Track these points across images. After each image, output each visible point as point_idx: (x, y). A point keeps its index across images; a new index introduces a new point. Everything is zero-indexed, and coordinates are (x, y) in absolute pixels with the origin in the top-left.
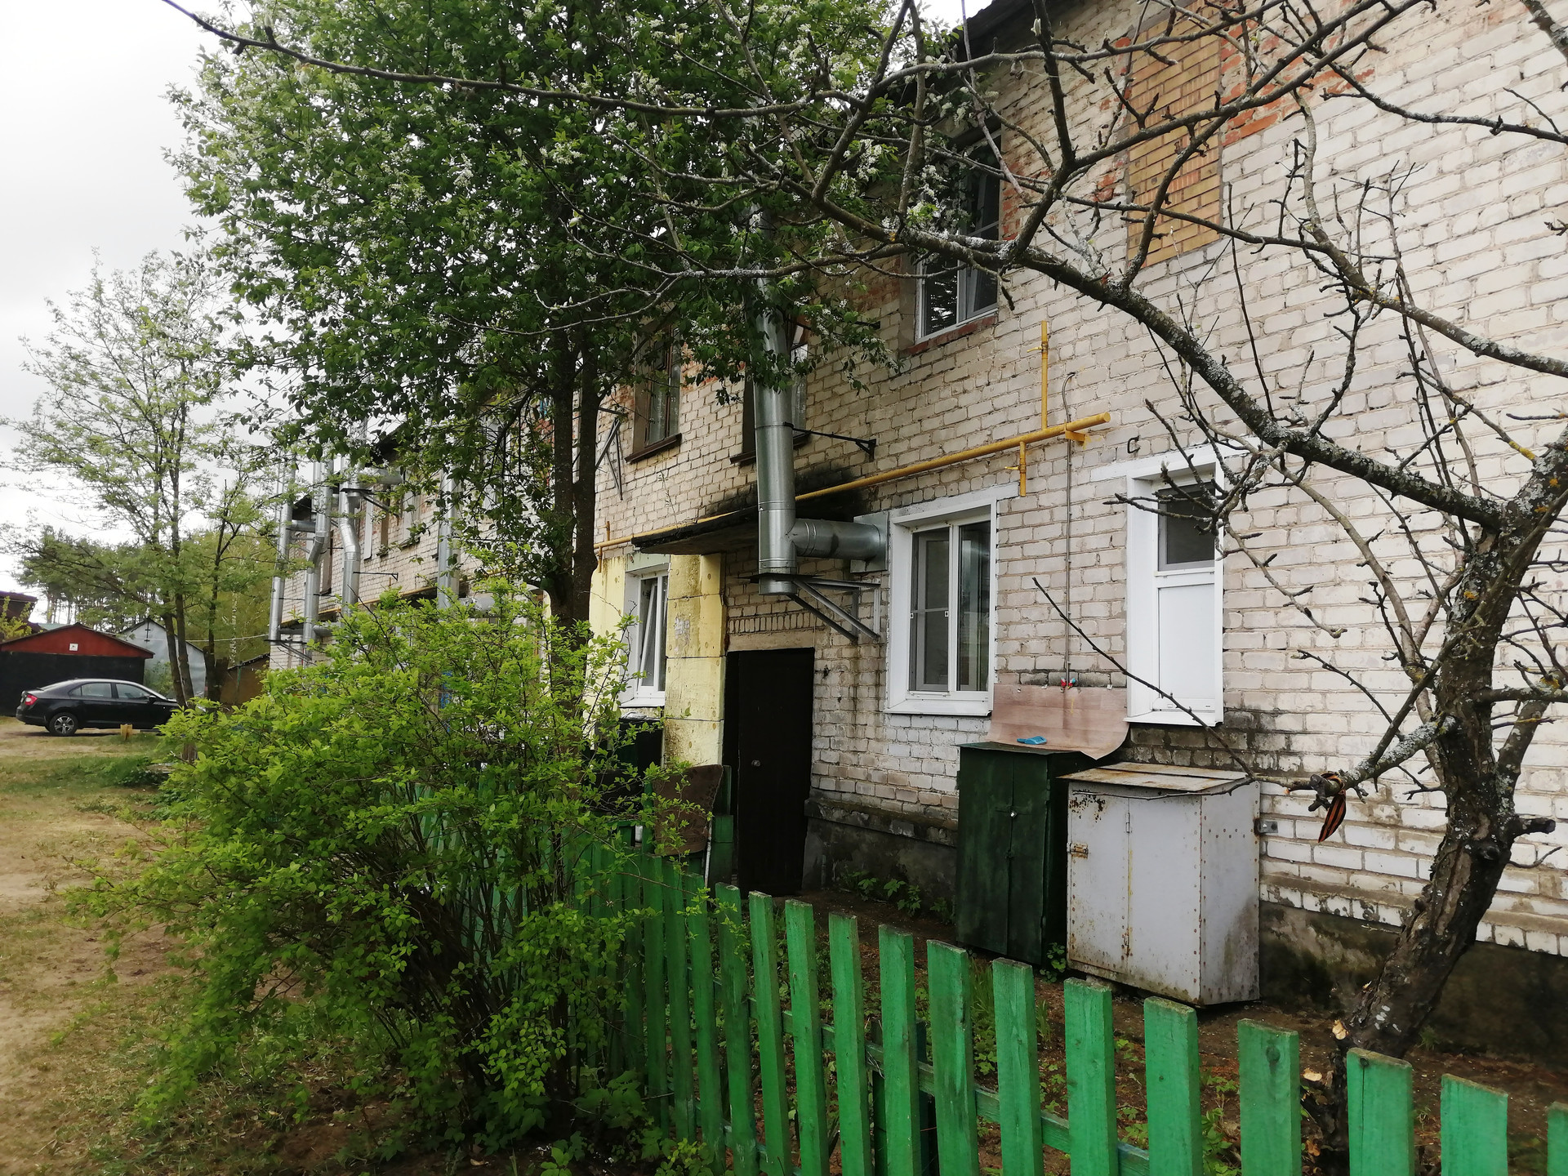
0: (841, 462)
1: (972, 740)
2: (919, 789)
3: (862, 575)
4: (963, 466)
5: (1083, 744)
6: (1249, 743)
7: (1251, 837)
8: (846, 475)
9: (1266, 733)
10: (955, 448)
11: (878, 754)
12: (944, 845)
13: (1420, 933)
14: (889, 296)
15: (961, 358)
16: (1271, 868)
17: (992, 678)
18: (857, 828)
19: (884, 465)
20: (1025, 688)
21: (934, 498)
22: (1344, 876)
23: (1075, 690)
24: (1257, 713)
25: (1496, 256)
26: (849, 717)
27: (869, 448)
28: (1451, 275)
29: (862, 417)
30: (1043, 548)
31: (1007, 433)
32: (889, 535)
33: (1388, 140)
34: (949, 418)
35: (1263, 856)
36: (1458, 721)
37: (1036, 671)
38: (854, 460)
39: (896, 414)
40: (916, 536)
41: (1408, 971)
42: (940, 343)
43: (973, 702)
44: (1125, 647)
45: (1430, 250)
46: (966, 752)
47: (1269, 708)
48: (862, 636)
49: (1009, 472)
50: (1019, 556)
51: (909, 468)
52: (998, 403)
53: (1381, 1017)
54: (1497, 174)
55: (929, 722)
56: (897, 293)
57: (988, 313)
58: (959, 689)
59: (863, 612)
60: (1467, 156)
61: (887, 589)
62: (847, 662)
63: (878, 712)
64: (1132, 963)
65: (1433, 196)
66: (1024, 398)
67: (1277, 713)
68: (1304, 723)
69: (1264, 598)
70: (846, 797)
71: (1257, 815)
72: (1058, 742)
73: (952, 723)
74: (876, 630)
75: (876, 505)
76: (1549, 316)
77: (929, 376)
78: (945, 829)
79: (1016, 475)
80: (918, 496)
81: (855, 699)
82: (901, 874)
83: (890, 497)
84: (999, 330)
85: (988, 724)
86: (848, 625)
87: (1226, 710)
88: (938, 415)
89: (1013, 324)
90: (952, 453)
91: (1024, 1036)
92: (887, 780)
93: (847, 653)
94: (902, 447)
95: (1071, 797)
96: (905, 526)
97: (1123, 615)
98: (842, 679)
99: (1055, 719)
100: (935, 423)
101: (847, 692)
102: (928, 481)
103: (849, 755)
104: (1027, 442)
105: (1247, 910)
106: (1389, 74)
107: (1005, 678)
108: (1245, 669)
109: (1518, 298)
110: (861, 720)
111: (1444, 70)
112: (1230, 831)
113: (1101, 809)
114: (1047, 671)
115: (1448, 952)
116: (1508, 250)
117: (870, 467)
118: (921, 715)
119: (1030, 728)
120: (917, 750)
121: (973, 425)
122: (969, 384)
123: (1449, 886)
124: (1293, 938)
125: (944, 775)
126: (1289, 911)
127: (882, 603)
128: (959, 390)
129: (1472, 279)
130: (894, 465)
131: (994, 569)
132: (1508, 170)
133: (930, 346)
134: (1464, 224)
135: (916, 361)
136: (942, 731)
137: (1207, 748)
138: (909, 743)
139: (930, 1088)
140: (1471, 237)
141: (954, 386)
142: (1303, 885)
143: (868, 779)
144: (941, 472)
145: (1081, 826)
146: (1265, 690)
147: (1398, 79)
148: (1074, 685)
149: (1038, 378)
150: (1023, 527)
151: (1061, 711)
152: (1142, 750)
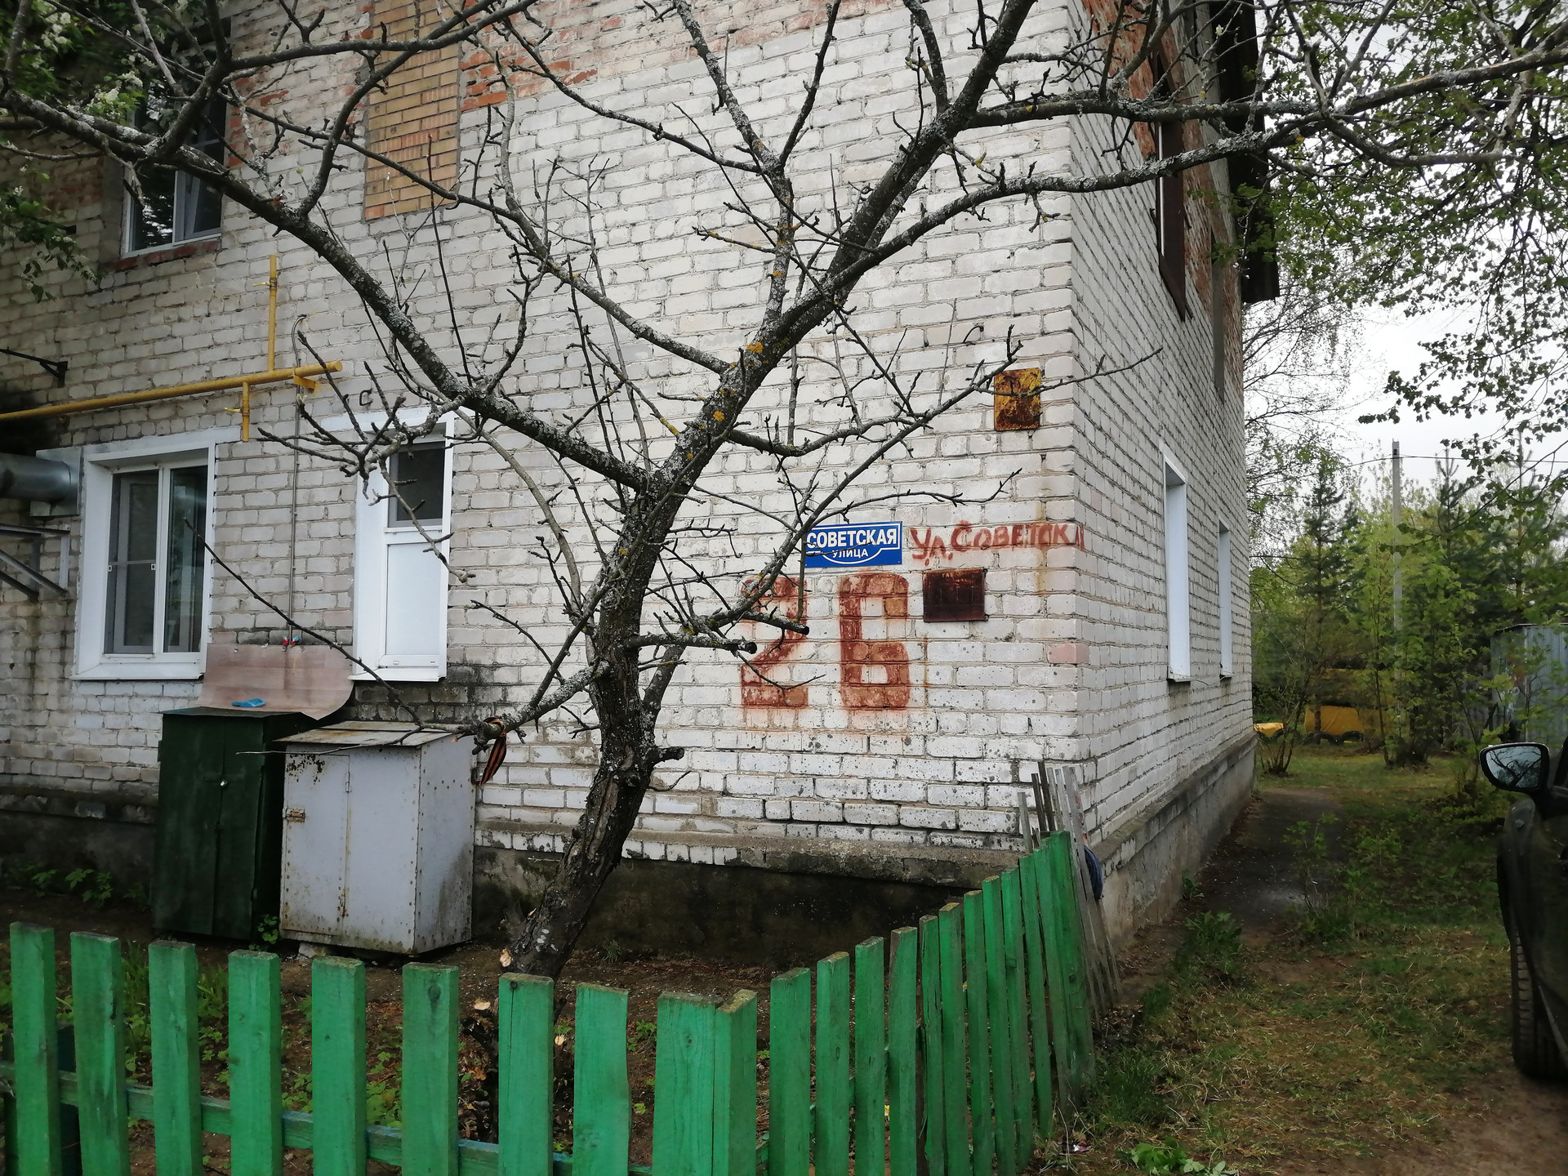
0: (21, 385)
1: (180, 705)
2: (114, 764)
3: (45, 519)
4: (177, 402)
5: (305, 705)
6: (469, 696)
7: (469, 786)
8: (26, 399)
9: (484, 686)
10: (167, 381)
11: (62, 728)
12: (143, 824)
13: (576, 858)
14: (88, 198)
15: (176, 282)
16: (486, 814)
17: (206, 638)
18: (32, 814)
19: (77, 393)
20: (242, 647)
21: (141, 436)
22: (549, 815)
23: (298, 648)
24: (477, 667)
25: (687, 261)
26: (24, 687)
27: (59, 372)
28: (653, 273)
29: (50, 333)
30: (268, 498)
31: (230, 372)
32: (82, 474)
33: (606, 138)
34: (160, 347)
35: (479, 803)
36: (611, 664)
37: (255, 629)
38: (37, 383)
39: (94, 335)
40: (118, 479)
41: (564, 894)
42: (151, 262)
43: (184, 665)
44: (352, 604)
45: (636, 248)
46: (170, 719)
47: (489, 662)
48: (44, 590)
49: (231, 414)
50: (240, 506)
51: (110, 399)
52: (220, 337)
53: (541, 941)
54: (690, 190)
55: (128, 689)
56: (98, 195)
57: (209, 236)
58: (165, 650)
59: (46, 564)
60: (668, 169)
61: (79, 537)
62: (23, 623)
63: (63, 679)
64: (348, 923)
65: (640, 199)
66: (249, 335)
67: (495, 666)
68: (519, 675)
69: (488, 556)
70: (18, 780)
71: (474, 765)
72: (278, 703)
73: (156, 689)
74: (63, 584)
75: (66, 438)
76: (725, 320)
77: (137, 297)
78: (144, 806)
79: (238, 418)
80: (120, 432)
81: (32, 666)
82: (86, 861)
83: (85, 430)
84: (222, 258)
85: (199, 688)
86: (25, 578)
87: (449, 665)
88: (146, 342)
89: (239, 253)
90: (162, 386)
91: (183, 1022)
92: (72, 757)
93: (24, 611)
94: (100, 374)
95: (289, 760)
96: (104, 465)
97: (351, 571)
98: (16, 643)
99: (276, 680)
100: (144, 351)
101: (22, 657)
102: (132, 416)
103: (24, 731)
104: (251, 383)
105: (462, 857)
106: (609, 78)
107: (221, 637)
108: (468, 625)
109: (699, 302)
110: (41, 688)
111: (653, 86)
112: (448, 782)
113: (320, 770)
114: (268, 629)
115: (597, 873)
116: (697, 258)
117: (59, 393)
118: (118, 681)
119: (247, 690)
120: (112, 721)
121: (191, 358)
122: (185, 312)
123: (600, 814)
124: (504, 878)
125: (145, 746)
126: (500, 853)
127: (71, 553)
128: (174, 317)
129: (668, 279)
130: (90, 394)
131: (211, 519)
132: (700, 188)
133: (139, 263)
134: (665, 228)
135: (121, 278)
136: (144, 697)
137: (430, 703)
138: (102, 713)
139: (71, 1099)
140: (668, 242)
141: (168, 312)
142: (512, 827)
143: (48, 757)
144: (148, 407)
145: (298, 790)
146: (485, 645)
147: (616, 86)
148: (297, 643)
149: (265, 316)
150: (245, 474)
151: (282, 671)
152: (366, 708)
